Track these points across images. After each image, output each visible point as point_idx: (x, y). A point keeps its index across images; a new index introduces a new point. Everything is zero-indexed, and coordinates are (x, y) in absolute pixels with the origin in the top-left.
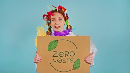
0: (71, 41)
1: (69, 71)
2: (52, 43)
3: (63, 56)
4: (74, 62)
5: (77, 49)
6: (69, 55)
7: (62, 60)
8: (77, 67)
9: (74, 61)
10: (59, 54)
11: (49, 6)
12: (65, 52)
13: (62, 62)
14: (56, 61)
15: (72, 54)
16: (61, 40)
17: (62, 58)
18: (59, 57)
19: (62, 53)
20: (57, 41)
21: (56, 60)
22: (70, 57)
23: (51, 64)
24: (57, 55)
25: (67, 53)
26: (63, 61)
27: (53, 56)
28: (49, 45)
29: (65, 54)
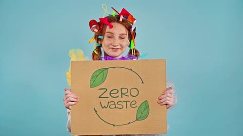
0: (131, 70)
1: (129, 123)
2: (98, 73)
3: (118, 96)
4: (138, 107)
5: (143, 83)
6: (128, 94)
7: (116, 104)
8: (144, 115)
9: (138, 104)
10: (110, 93)
11: (105, 7)
12: (121, 89)
13: (116, 108)
14: (105, 106)
15: (134, 92)
16: (114, 67)
17: (116, 100)
18: (110, 99)
19: (117, 91)
20: (107, 69)
21: (105, 104)
22: (131, 99)
23: (96, 111)
24: (107, 94)
25: (124, 91)
26: (117, 106)
27: (100, 97)
28: (92, 77)
29: (122, 94)
